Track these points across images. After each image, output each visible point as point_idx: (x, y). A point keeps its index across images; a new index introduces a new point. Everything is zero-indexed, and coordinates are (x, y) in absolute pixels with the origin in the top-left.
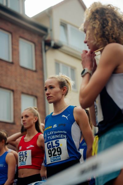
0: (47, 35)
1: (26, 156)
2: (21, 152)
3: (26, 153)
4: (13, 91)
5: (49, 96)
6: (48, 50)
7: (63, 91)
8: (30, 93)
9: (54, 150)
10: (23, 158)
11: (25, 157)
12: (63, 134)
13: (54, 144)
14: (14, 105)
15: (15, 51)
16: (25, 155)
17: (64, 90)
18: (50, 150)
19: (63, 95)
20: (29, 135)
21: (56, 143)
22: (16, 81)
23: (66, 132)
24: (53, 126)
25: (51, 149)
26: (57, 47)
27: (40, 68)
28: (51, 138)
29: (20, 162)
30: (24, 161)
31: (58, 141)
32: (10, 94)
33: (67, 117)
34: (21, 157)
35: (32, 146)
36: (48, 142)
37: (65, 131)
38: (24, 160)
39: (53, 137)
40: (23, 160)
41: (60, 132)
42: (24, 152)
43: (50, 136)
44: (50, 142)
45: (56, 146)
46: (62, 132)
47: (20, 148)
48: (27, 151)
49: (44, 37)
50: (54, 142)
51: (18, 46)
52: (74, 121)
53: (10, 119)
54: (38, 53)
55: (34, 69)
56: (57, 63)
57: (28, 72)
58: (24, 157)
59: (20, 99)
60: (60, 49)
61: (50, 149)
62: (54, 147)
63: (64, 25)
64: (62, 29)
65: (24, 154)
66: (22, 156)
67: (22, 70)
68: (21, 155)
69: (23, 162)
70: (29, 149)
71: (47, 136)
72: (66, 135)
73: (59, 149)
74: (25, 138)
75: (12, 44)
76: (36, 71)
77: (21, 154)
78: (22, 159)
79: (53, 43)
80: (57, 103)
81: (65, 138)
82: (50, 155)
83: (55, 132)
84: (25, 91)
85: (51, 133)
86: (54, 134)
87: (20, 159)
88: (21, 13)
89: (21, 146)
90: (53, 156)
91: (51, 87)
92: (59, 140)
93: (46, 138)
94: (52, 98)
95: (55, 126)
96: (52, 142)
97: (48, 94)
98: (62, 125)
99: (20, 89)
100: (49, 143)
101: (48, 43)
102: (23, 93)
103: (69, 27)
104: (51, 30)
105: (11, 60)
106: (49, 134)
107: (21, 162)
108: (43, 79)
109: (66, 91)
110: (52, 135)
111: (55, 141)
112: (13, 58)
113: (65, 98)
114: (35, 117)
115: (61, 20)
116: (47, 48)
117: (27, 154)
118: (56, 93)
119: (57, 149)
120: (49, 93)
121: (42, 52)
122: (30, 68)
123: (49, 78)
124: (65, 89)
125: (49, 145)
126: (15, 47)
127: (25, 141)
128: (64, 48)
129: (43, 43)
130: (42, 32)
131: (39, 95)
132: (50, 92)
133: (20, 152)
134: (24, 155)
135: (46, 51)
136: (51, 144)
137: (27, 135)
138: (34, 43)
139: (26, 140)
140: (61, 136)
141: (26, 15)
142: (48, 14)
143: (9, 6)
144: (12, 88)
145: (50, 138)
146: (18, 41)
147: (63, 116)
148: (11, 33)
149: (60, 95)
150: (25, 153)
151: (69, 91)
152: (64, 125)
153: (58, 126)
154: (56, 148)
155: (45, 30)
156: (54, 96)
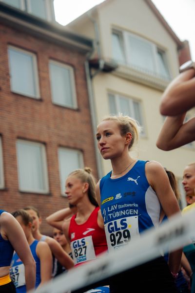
0: (91, 51)
1: (86, 247)
2: (75, 242)
3: (84, 242)
4: (45, 144)
5: (105, 146)
6: (95, 74)
7: (127, 140)
8: (71, 145)
9: (119, 234)
10: (80, 250)
11: (84, 247)
12: (133, 208)
13: (119, 226)
14: (49, 166)
15: (43, 80)
16: (83, 245)
17: (128, 138)
18: (113, 235)
19: (126, 145)
20: (83, 213)
21: (122, 223)
22: (48, 127)
23: (137, 205)
24: (115, 197)
25: (115, 233)
26: (109, 69)
27: (85, 105)
28: (114, 215)
29: (76, 257)
30: (84, 255)
31: (125, 220)
32: (41, 148)
33: (135, 181)
34: (76, 250)
35: (91, 230)
36: (109, 223)
37: (136, 203)
38: (83, 253)
39: (118, 214)
40: (81, 254)
41: (128, 205)
42: (80, 240)
43: (111, 212)
44: (113, 222)
45: (122, 228)
46: (131, 205)
47: (73, 236)
48: (85, 238)
49: (88, 54)
50: (118, 221)
51: (48, 72)
52: (148, 185)
53: (44, 188)
54: (80, 81)
55: (75, 106)
56: (111, 95)
57: (65, 112)
58: (81, 248)
59: (57, 155)
60: (114, 72)
61: (113, 233)
62: (119, 229)
63: (118, 33)
64: (115, 39)
65: (81, 244)
66: (78, 248)
67: (57, 110)
68: (76, 247)
69: (82, 257)
70: (88, 235)
71: (108, 213)
72: (137, 210)
73: (126, 233)
74: (77, 219)
75: (39, 70)
76: (78, 110)
77: (76, 245)
78: (79, 252)
79: (102, 64)
80: (116, 158)
81: (135, 215)
82: (113, 243)
83: (120, 207)
84: (63, 142)
85: (112, 209)
86: (118, 210)
87: (76, 253)
88: (49, 19)
89: (72, 232)
90: (117, 244)
91: (107, 134)
92: (127, 218)
93: (106, 216)
94: (108, 150)
95: (119, 196)
96: (115, 223)
97: (102, 145)
98: (128, 194)
99: (55, 139)
100: (111, 224)
101: (94, 65)
102: (60, 146)
103: (126, 35)
104: (98, 43)
105: (38, 96)
106: (110, 209)
107: (78, 257)
108: (90, 122)
109: (131, 139)
110: (116, 211)
111: (120, 220)
112: (41, 93)
113: (129, 151)
114: (85, 184)
115: (113, 25)
116: (93, 72)
117: (86, 243)
118: (116, 142)
119: (124, 232)
120: (104, 142)
121: (85, 79)
122: (69, 105)
123: (104, 120)
124: (129, 136)
125: (111, 226)
126: (44, 75)
127: (79, 224)
128: (121, 70)
129: (87, 64)
130: (85, 47)
131: (86, 147)
132: (106, 141)
133: (73, 242)
134: (80, 246)
135: (91, 77)
136: (113, 225)
137: (78, 214)
138: (72, 66)
139: (80, 222)
140: (130, 212)
141: (57, 23)
142: (92, 18)
143: (31, 11)
144: (42, 139)
145: (112, 216)
146: (47, 64)
147: (130, 179)
148: (35, 53)
149: (121, 146)
150: (82, 242)
151: (135, 140)
152: (134, 193)
153: (124, 195)
154: (122, 231)
155: (89, 43)
156: (112, 147)
